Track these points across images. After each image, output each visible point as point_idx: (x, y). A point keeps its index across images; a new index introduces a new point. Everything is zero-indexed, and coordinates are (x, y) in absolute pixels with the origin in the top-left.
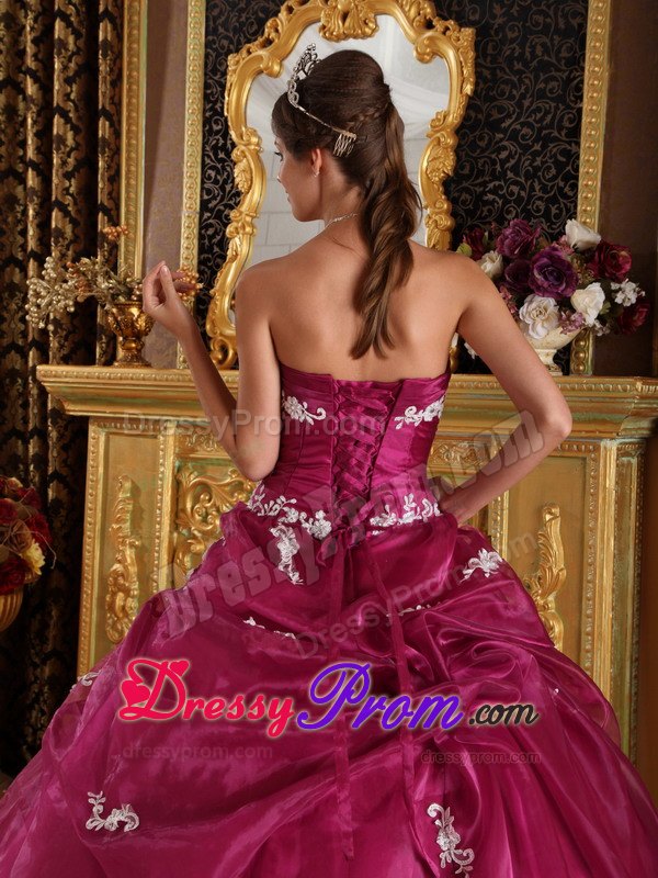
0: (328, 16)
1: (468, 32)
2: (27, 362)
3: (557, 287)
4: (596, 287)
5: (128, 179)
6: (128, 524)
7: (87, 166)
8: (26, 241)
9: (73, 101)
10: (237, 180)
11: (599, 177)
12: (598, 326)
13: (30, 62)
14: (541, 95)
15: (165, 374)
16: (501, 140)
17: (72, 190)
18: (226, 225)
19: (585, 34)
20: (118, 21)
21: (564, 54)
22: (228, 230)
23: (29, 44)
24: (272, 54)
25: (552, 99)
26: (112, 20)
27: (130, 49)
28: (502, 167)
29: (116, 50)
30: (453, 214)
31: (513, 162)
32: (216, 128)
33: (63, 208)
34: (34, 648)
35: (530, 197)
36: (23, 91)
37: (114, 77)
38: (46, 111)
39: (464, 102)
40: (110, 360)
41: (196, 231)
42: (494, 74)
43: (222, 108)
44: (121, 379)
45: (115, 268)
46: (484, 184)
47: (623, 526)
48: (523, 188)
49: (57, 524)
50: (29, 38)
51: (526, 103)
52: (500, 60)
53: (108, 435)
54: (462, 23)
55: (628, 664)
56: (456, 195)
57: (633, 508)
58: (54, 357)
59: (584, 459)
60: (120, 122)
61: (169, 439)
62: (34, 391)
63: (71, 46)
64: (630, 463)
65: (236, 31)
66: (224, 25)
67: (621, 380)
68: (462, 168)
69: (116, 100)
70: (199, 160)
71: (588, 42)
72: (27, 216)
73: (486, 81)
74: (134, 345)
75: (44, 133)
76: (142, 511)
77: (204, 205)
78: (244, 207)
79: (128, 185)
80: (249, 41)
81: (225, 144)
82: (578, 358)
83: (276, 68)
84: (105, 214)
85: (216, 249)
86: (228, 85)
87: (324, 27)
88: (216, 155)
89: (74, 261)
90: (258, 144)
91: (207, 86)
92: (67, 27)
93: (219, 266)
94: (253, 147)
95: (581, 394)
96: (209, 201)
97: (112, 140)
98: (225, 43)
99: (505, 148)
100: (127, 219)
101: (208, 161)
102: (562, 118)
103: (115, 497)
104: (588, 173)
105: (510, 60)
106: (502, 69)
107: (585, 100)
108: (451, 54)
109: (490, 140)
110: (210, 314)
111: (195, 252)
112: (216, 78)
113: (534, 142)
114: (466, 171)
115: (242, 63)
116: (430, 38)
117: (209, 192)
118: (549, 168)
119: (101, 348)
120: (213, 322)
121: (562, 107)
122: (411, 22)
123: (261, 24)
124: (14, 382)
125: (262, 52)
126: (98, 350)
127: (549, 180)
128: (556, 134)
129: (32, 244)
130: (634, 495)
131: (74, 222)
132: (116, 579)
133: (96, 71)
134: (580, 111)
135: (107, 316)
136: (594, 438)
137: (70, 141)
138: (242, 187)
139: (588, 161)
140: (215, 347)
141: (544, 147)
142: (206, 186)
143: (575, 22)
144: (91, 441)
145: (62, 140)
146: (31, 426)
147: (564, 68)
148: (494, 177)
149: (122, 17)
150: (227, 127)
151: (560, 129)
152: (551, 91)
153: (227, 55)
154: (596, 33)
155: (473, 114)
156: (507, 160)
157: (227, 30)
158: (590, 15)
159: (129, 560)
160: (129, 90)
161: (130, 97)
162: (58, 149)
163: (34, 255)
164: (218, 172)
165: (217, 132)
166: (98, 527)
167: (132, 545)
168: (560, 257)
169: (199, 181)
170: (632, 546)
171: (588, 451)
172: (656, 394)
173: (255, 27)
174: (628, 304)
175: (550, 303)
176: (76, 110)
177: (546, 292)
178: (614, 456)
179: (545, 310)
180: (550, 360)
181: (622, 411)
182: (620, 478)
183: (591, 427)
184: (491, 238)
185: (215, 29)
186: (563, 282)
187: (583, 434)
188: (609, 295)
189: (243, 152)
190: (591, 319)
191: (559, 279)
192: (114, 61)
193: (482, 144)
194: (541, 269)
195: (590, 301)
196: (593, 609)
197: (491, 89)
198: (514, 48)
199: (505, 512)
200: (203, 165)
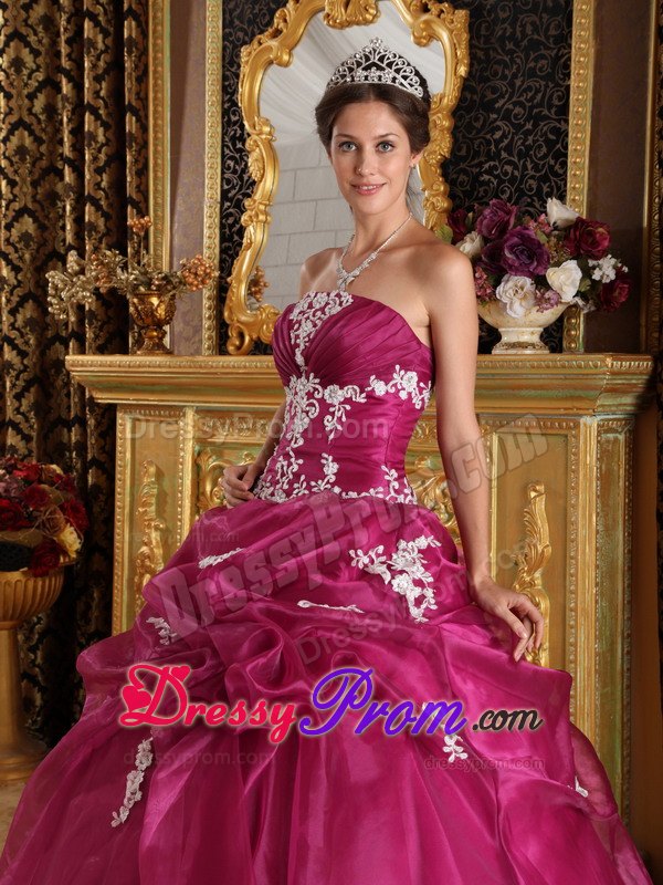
0: (332, 4)
1: (462, 14)
3: (528, 265)
4: (571, 265)
5: (155, 171)
6: (153, 508)
7: (117, 160)
8: (65, 236)
9: (103, 99)
10: (251, 169)
11: (587, 154)
12: (581, 303)
13: (65, 62)
14: (532, 73)
15: (187, 361)
16: (496, 120)
17: (104, 184)
18: (242, 212)
19: (571, 11)
20: (143, 19)
21: (552, 32)
22: (242, 219)
23: (63, 44)
24: (282, 44)
25: (542, 78)
26: (136, 17)
27: (155, 45)
28: (496, 147)
29: (141, 47)
30: (451, 196)
31: (506, 141)
32: (233, 119)
33: (95, 203)
35: (523, 176)
36: (59, 91)
37: (140, 73)
38: (79, 108)
39: (459, 83)
41: (217, 220)
42: (487, 55)
43: (237, 99)
46: (480, 165)
47: (611, 503)
49: (97, 509)
50: (63, 39)
51: (518, 82)
52: (493, 40)
53: (134, 421)
54: (456, 6)
55: (619, 640)
56: (455, 176)
57: (621, 484)
58: (90, 348)
59: (566, 436)
60: (147, 117)
61: (189, 423)
63: (100, 45)
64: (616, 440)
65: (250, 22)
66: (240, 17)
68: (460, 149)
69: (142, 95)
70: (219, 151)
71: (574, 19)
72: (65, 211)
73: (480, 61)
74: (155, 334)
75: (77, 131)
76: (166, 494)
77: (224, 194)
78: (257, 196)
79: (156, 178)
80: (262, 32)
81: (242, 134)
82: (570, 335)
83: (286, 58)
84: (133, 207)
85: (236, 238)
86: (241, 76)
87: (328, 15)
88: (234, 145)
90: (270, 134)
91: (225, 78)
92: (96, 26)
93: (236, 254)
94: (264, 137)
95: (554, 371)
96: (229, 191)
97: (139, 135)
98: (241, 35)
99: (498, 128)
100: (155, 211)
101: (227, 151)
102: (552, 95)
103: (141, 483)
104: (575, 150)
105: (502, 39)
106: (495, 50)
107: (572, 77)
108: (445, 35)
109: (485, 121)
110: (228, 302)
111: (217, 241)
112: (233, 70)
113: (525, 121)
114: (463, 153)
115: (254, 53)
116: (426, 22)
117: (228, 182)
118: (540, 147)
119: (134, 337)
121: (551, 85)
122: (408, 7)
123: (271, 14)
125: (274, 43)
126: (131, 339)
127: (541, 159)
128: (546, 112)
129: (69, 238)
130: (622, 472)
131: (106, 215)
132: (143, 561)
133: (122, 69)
134: (568, 87)
136: (572, 415)
137: (101, 138)
138: (256, 176)
139: (576, 138)
140: (233, 333)
141: (535, 125)
142: (226, 176)
144: (119, 428)
145: (93, 137)
146: (72, 415)
147: (553, 46)
148: (490, 158)
149: (146, 14)
150: (242, 118)
151: (550, 107)
152: (541, 70)
153: (241, 47)
154: (581, 9)
155: (469, 96)
156: (501, 140)
157: (242, 22)
159: (154, 542)
160: (155, 85)
161: (155, 92)
162: (90, 145)
163: (72, 246)
164: (236, 163)
165: (235, 123)
166: (127, 510)
167: (157, 528)
168: (529, 236)
169: (219, 171)
170: (621, 522)
171: (570, 428)
172: (632, 370)
173: (267, 18)
174: (607, 281)
175: (527, 282)
176: (106, 107)
177: (518, 271)
178: (594, 433)
179: (522, 288)
180: (536, 339)
181: (595, 388)
182: (605, 454)
183: (568, 404)
184: (475, 220)
185: (232, 22)
186: (534, 262)
187: (562, 411)
188: (587, 272)
189: (255, 141)
190: (569, 295)
191: (530, 258)
192: (139, 58)
193: (477, 125)
194: (511, 249)
195: (566, 278)
196: (576, 585)
197: (486, 70)
198: (506, 28)
199: (494, 490)
200: (223, 156)
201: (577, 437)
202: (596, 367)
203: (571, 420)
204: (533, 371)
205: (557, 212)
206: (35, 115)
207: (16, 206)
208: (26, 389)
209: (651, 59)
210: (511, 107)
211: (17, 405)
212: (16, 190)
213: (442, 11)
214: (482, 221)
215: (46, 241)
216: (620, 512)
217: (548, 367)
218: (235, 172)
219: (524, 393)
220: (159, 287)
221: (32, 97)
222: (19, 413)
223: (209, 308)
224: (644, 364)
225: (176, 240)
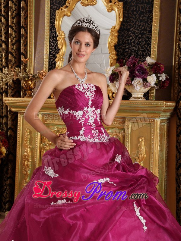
1: (121, 3)
2: (3, 97)
3: (142, 75)
4: (154, 76)
5: (30, 45)
6: (28, 142)
7: (18, 42)
8: (2, 63)
9: (14, 24)
10: (58, 46)
11: (157, 44)
12: (155, 86)
13: (3, 13)
16: (130, 34)
17: (14, 49)
18: (56, 58)
19: (153, 4)
20: (27, 1)
21: (147, 9)
22: (56, 60)
23: (3, 7)
24: (68, 10)
25: (144, 22)
26: (25, 1)
27: (30, 9)
28: (130, 41)
29: (26, 9)
30: (117, 55)
31: (133, 40)
32: (53, 31)
33: (12, 54)
34: (5, 176)
35: (138, 50)
36: (1, 21)
37: (26, 17)
38: (7, 26)
39: (120, 23)
40: (25, 95)
41: (48, 60)
42: (128, 15)
43: (55, 25)
44: (26, 101)
46: (126, 46)
47: (162, 143)
48: (136, 48)
49: (11, 142)
51: (137, 23)
52: (130, 11)
54: (119, 1)
55: (164, 181)
56: (118, 49)
57: (165, 137)
58: (10, 95)
59: (151, 124)
60: (27, 30)
63: (14, 8)
64: (164, 125)
65: (58, 3)
67: (160, 101)
68: (120, 42)
69: (26, 23)
70: (49, 40)
71: (154, 6)
72: (2, 56)
73: (126, 17)
74: (30, 92)
75: (7, 33)
76: (32, 138)
78: (60, 53)
79: (30, 47)
80: (62, 6)
81: (55, 36)
82: (151, 95)
83: (69, 14)
84: (23, 55)
85: (53, 65)
86: (56, 19)
87: (82, 2)
88: (53, 38)
90: (64, 36)
91: (51, 19)
92: (13, 3)
94: (62, 36)
95: (149, 106)
96: (51, 52)
97: (25, 35)
98: (56, 7)
99: (131, 36)
100: (29, 57)
101: (51, 40)
102: (147, 27)
103: (25, 134)
104: (154, 43)
105: (133, 11)
106: (131, 14)
107: (153, 22)
108: (116, 9)
109: (127, 34)
111: (48, 66)
112: (53, 17)
113: (139, 34)
114: (121, 43)
115: (60, 13)
116: (111, 5)
117: (51, 49)
118: (143, 42)
119: (22, 93)
121: (147, 25)
122: (106, 1)
125: (66, 10)
127: (143, 45)
128: (145, 32)
129: (4, 64)
130: (166, 134)
131: (15, 57)
132: (25, 157)
133: (20, 15)
134: (152, 25)
136: (153, 118)
137: (14, 35)
138: (60, 47)
139: (154, 40)
141: (142, 36)
142: (51, 47)
144: (19, 119)
145: (11, 35)
146: (4, 114)
147: (147, 13)
148: (129, 45)
150: (56, 31)
152: (144, 20)
153: (56, 10)
154: (156, 3)
155: (123, 27)
156: (132, 39)
157: (56, 3)
159: (29, 152)
160: (30, 20)
161: (30, 23)
162: (10, 37)
163: (4, 67)
164: (54, 44)
165: (54, 32)
166: (21, 142)
167: (29, 148)
168: (143, 67)
169: (49, 46)
170: (165, 148)
171: (152, 122)
172: (170, 105)
173: (64, 2)
174: (163, 80)
175: (141, 80)
176: (15, 26)
177: (139, 77)
178: (159, 123)
179: (140, 82)
180: (142, 96)
181: (160, 110)
182: (161, 129)
183: (152, 115)
184: (126, 62)
185: (53, 3)
186: (144, 74)
187: (150, 117)
188: (158, 78)
189: (60, 38)
190: (153, 84)
191: (143, 73)
192: (25, 12)
193: (125, 35)
194: (137, 71)
195: (152, 79)
196: (153, 166)
197: (128, 19)
198: (134, 8)
199: (130, 139)
200: (50, 41)
201: (154, 124)
202: (161, 105)
203: (152, 119)
204: (142, 105)
205: (150, 60)
209: (176, 18)
210: (135, 30)
213: (115, 2)
214: (128, 63)
216: (165, 146)
217: (147, 104)
218: (53, 46)
219: (139, 111)
220: (31, 78)
224: (173, 104)
225: (35, 65)
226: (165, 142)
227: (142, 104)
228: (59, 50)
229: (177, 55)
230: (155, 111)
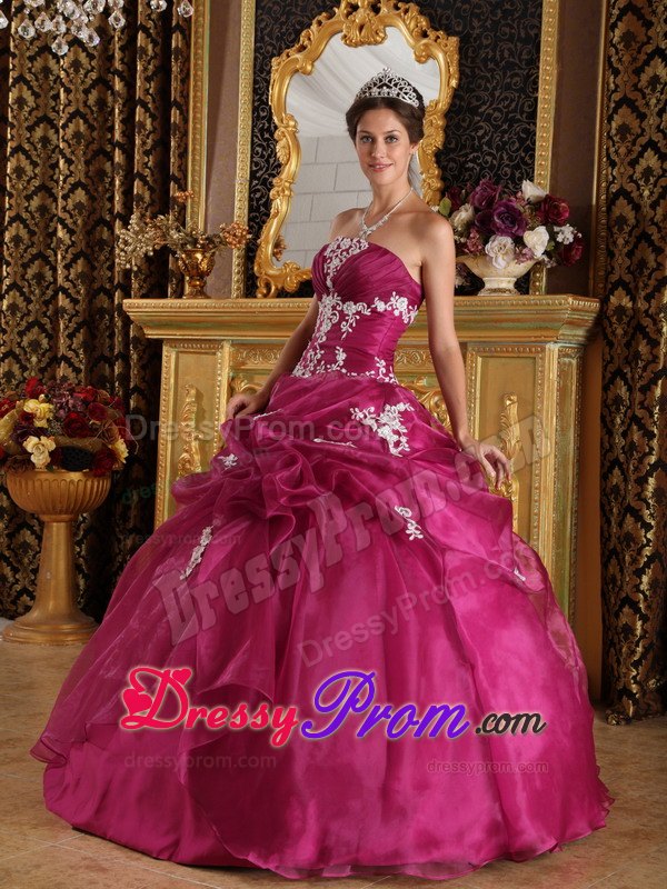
0: (348, 27)
1: (454, 40)
2: (113, 301)
4: (542, 230)
5: (193, 155)
6: (193, 422)
7: (162, 145)
8: (113, 206)
9: (151, 95)
10: (278, 155)
11: (550, 149)
12: (546, 259)
13: (118, 65)
14: (508, 87)
15: (222, 303)
16: (479, 121)
17: (150, 164)
18: (270, 189)
20: (187, 32)
21: (525, 57)
22: (270, 194)
23: (117, 50)
24: (306, 58)
25: (516, 91)
26: (182, 32)
27: (196, 54)
28: (479, 142)
29: (185, 55)
30: (443, 178)
31: (487, 138)
32: (262, 114)
33: (143, 178)
35: (500, 165)
36: (111, 88)
37: (184, 76)
38: (130, 103)
39: (450, 92)
40: (179, 294)
41: (246, 195)
42: (474, 72)
43: (267, 99)
45: (184, 225)
46: (466, 155)
48: (495, 158)
50: (117, 46)
51: (497, 93)
52: (478, 61)
53: (178, 353)
54: (449, 33)
56: (445, 163)
57: (573, 397)
59: (534, 358)
60: (187, 111)
61: (226, 353)
62: (119, 324)
63: (150, 52)
64: (570, 363)
65: (278, 39)
66: (269, 35)
67: (557, 296)
68: (450, 143)
69: (185, 93)
70: (249, 140)
71: (542, 48)
72: (114, 186)
73: (467, 76)
74: (198, 283)
75: (128, 120)
76: (204, 411)
77: (253, 175)
78: (284, 176)
80: (289, 47)
81: (270, 127)
82: (535, 286)
83: (309, 68)
84: (175, 182)
85: (262, 209)
86: (272, 81)
87: (345, 36)
88: (262, 136)
89: (151, 219)
90: (295, 127)
91: (255, 82)
92: (148, 37)
93: (264, 222)
94: (290, 129)
96: (257, 171)
97: (182, 125)
98: (270, 48)
99: (481, 128)
100: (192, 186)
101: (256, 140)
102: (523, 104)
103: (184, 402)
104: (542, 146)
105: (485, 61)
106: (479, 68)
107: (540, 91)
108: (441, 56)
109: (471, 122)
110: (257, 259)
111: (246, 211)
113: (503, 122)
114: (453, 146)
115: (282, 64)
116: (425, 45)
117: (257, 164)
118: (514, 143)
119: (172, 288)
120: (259, 265)
121: (523, 96)
122: (411, 33)
123: (298, 34)
124: (102, 318)
125: (298, 56)
126: (169, 289)
127: (514, 152)
128: (519, 117)
129: (118, 207)
130: (574, 387)
131: (151, 189)
132: (183, 465)
133: (169, 72)
134: (536, 99)
135: (177, 262)
136: (541, 342)
137: (149, 126)
138: (282, 160)
139: (542, 137)
140: (261, 284)
141: (510, 126)
142: (254, 159)
143: (532, 33)
145: (142, 125)
146: (116, 351)
147: (524, 67)
148: (474, 150)
149: (190, 29)
150: (271, 113)
151: (522, 112)
152: (515, 84)
153: (271, 57)
154: (547, 41)
155: (458, 103)
156: (483, 137)
157: (271, 39)
158: (543, 27)
159: (194, 450)
160: (195, 86)
161: (195, 91)
162: (139, 132)
163: (119, 215)
164: (264, 149)
165: (264, 118)
166: (170, 424)
167: (196, 438)
168: (513, 207)
169: (249, 156)
171: (537, 352)
172: (586, 308)
173: (293, 36)
174: (566, 243)
175: (508, 241)
176: (154, 101)
177: (503, 233)
178: (556, 356)
179: (505, 246)
180: (511, 286)
181: (559, 320)
182: (562, 374)
183: (538, 333)
184: (467, 194)
185: (263, 38)
186: (515, 225)
187: (533, 339)
188: (553, 236)
189: (283, 133)
190: (539, 253)
191: (513, 223)
192: (183, 64)
193: (465, 125)
194: (499, 215)
195: (537, 239)
197: (470, 83)
198: (488, 53)
199: (478, 401)
200: (253, 143)
201: (543, 359)
203: (539, 346)
205: (531, 190)
206: (89, 107)
207: (72, 180)
208: (77, 330)
209: (600, 80)
210: (491, 112)
211: (69, 342)
212: (72, 168)
213: (438, 37)
214: (474, 197)
215: (95, 209)
216: (573, 419)
217: (524, 305)
218: (262, 156)
219: (504, 325)
221: (87, 92)
222: (70, 349)
223: (238, 265)
224: (594, 305)
225: (210, 210)
226: (572, 408)
227: (512, 305)
228: (279, 165)
229: (603, 177)
230: (544, 321)
